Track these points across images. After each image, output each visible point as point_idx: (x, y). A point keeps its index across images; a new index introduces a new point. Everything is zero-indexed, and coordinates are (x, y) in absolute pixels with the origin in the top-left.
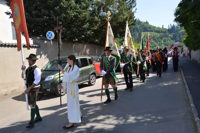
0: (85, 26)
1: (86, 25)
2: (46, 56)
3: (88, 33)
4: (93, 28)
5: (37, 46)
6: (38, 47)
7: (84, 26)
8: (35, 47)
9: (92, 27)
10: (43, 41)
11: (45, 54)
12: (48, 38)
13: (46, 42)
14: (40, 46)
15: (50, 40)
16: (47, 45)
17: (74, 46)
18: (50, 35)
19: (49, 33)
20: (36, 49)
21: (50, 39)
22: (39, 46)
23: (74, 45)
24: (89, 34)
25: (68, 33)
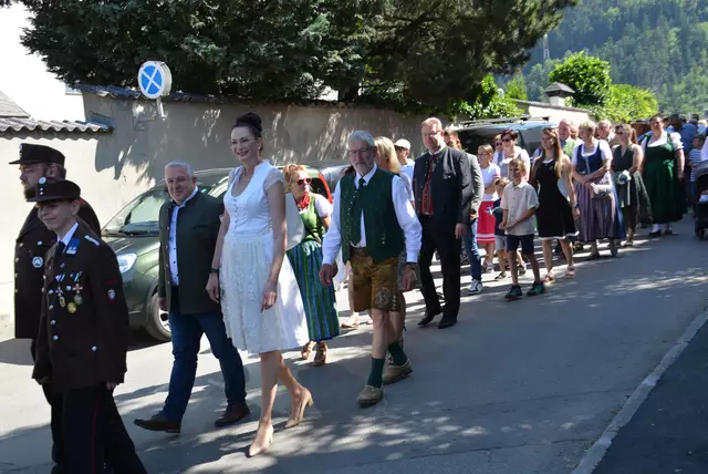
0: (309, 31)
1: (316, 25)
2: (142, 171)
3: (332, 60)
4: (356, 36)
5: (95, 127)
6: (100, 132)
7: (303, 33)
8: (89, 134)
9: (351, 33)
10: (125, 104)
11: (137, 163)
12: (145, 93)
13: (139, 109)
14: (111, 130)
15: (155, 100)
16: (145, 123)
17: (281, 122)
18: (151, 81)
19: (150, 70)
20: (93, 143)
21: (152, 96)
22: (105, 127)
23: (279, 115)
24: (337, 64)
25: (235, 66)
